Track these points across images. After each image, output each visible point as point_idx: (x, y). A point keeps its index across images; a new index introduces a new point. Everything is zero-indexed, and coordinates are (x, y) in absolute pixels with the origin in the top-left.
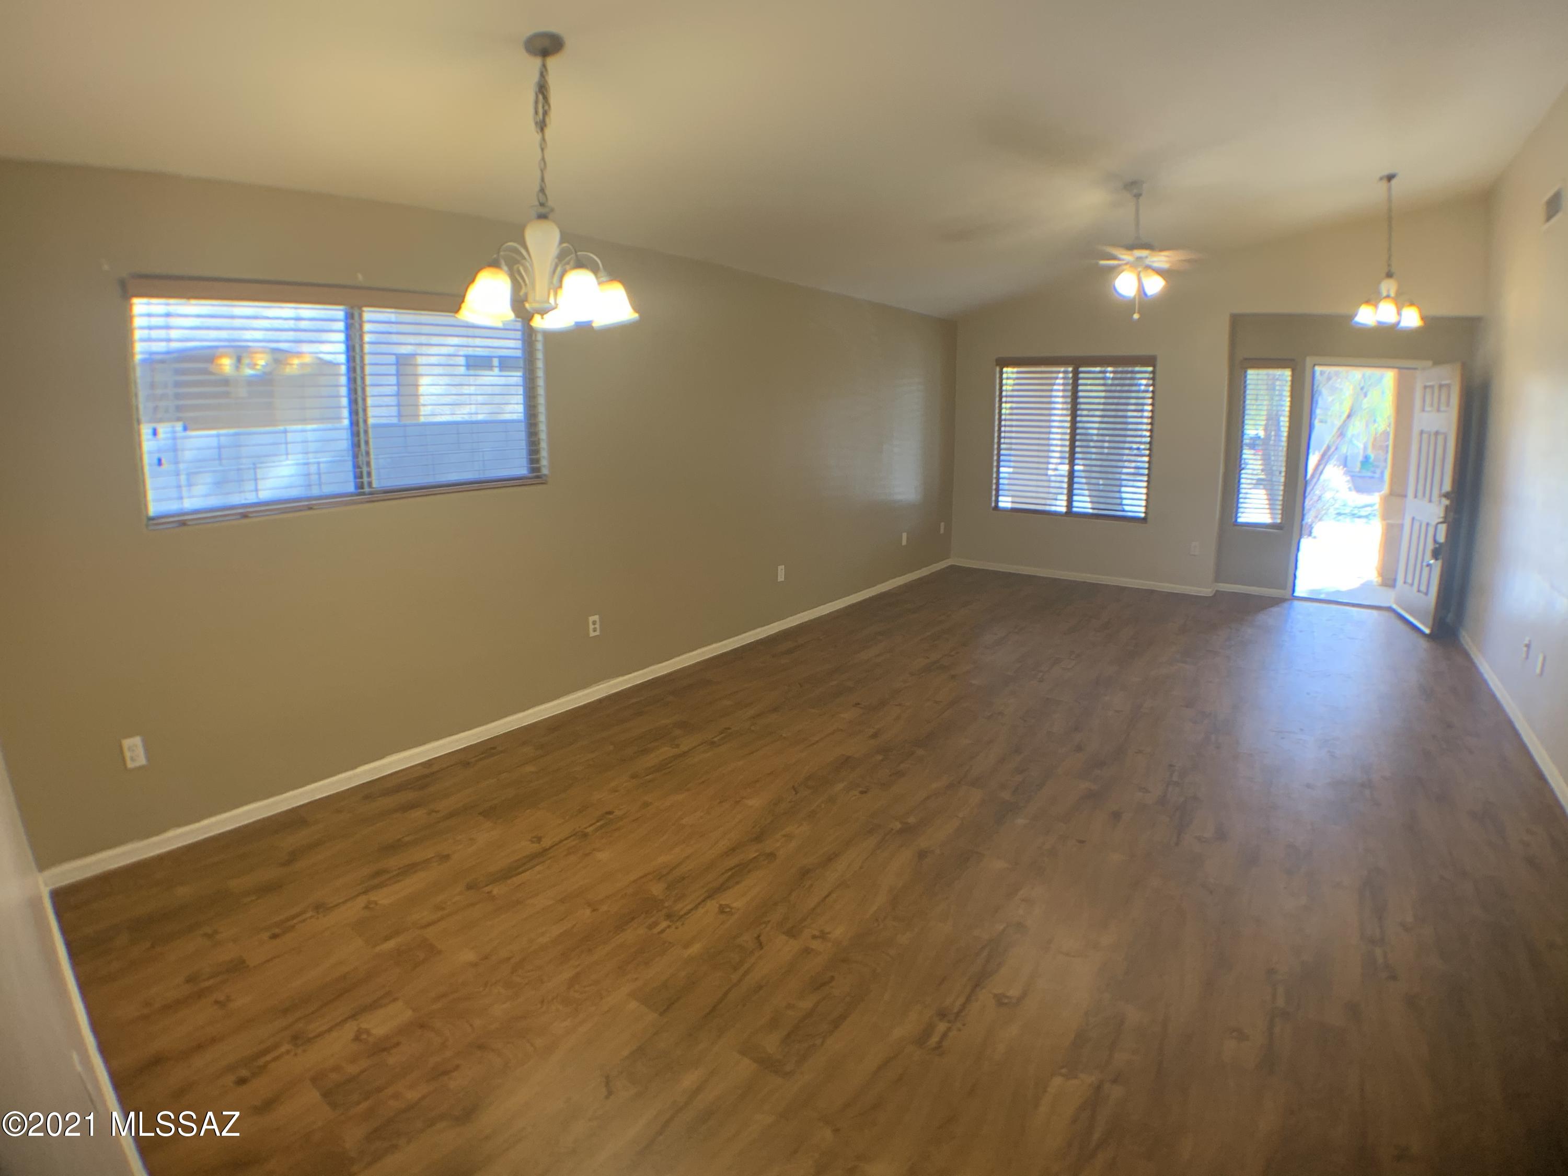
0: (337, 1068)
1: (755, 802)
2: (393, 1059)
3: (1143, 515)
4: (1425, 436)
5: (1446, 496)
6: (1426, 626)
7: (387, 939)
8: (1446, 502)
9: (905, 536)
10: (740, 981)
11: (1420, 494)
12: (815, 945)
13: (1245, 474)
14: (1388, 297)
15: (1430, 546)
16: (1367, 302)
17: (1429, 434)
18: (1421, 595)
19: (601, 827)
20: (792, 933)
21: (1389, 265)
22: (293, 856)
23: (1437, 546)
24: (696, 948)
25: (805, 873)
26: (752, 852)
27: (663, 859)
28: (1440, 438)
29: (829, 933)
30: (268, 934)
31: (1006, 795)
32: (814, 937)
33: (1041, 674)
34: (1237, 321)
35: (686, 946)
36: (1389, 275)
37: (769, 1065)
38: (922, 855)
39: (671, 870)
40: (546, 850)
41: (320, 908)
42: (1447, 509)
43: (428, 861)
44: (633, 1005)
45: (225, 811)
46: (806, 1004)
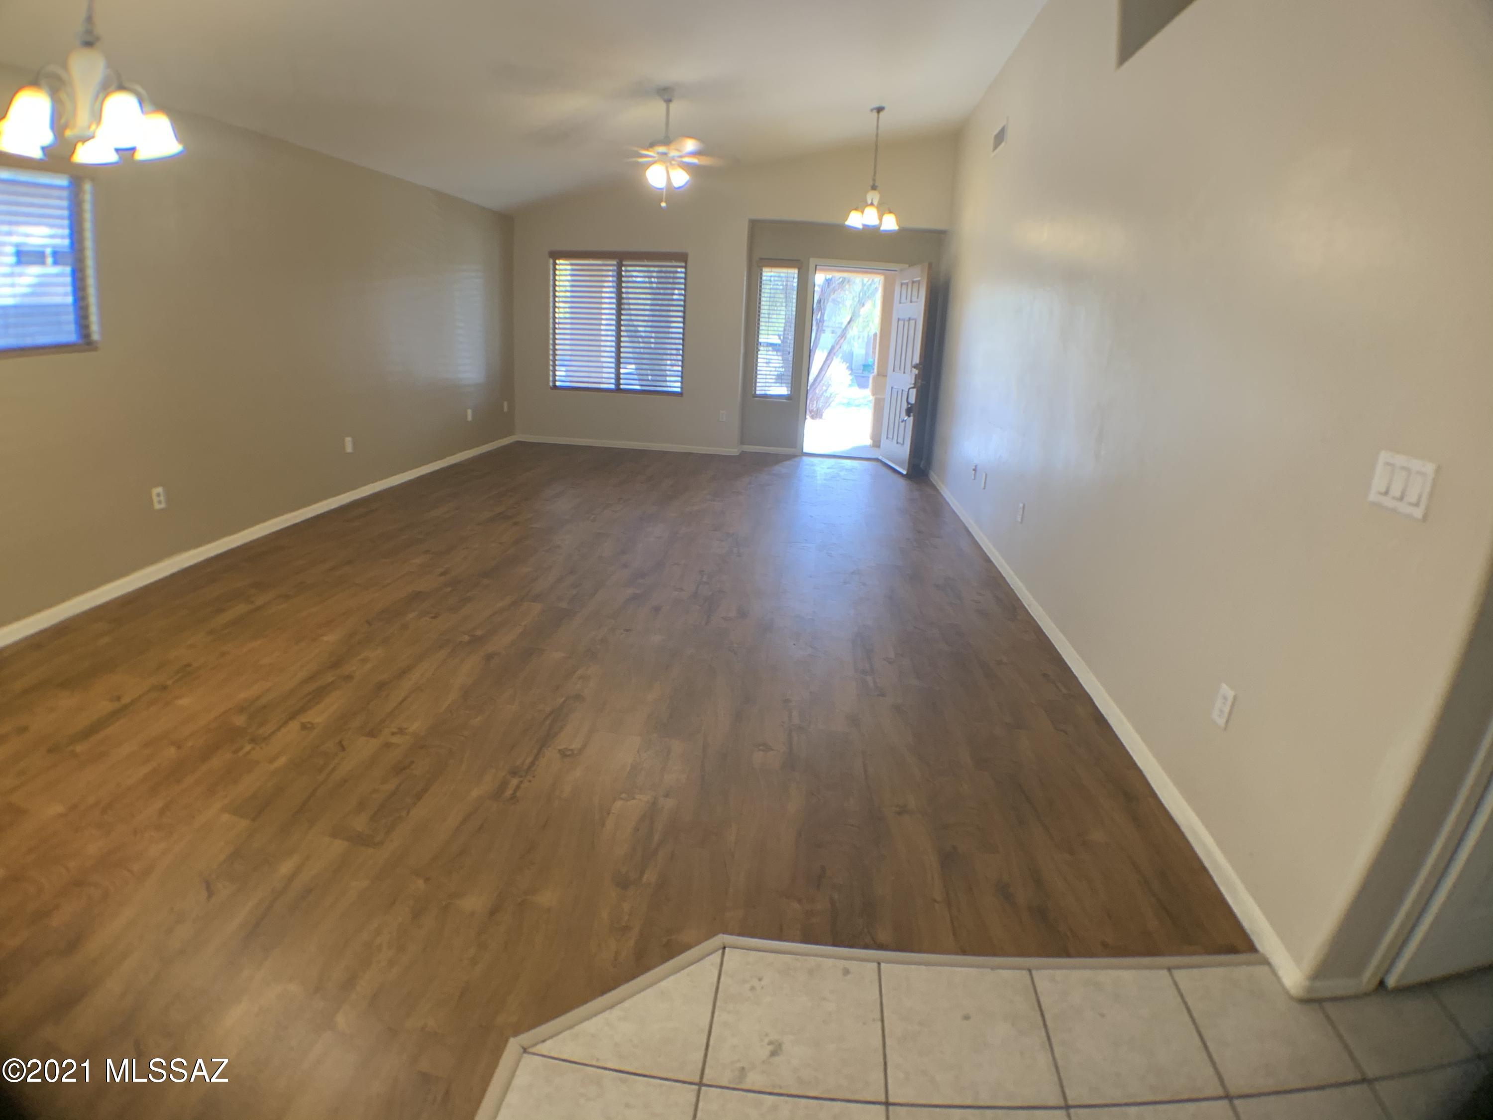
1: (331, 638)
3: (679, 390)
4: (901, 323)
5: (916, 367)
6: (904, 469)
8: (916, 372)
9: (469, 412)
10: (326, 779)
11: (897, 369)
12: (395, 740)
13: (762, 354)
14: (872, 204)
15: (905, 406)
16: (856, 209)
17: (904, 320)
18: (898, 446)
19: (181, 678)
20: (372, 734)
21: (874, 180)
23: (910, 406)
24: (282, 761)
25: (381, 686)
26: (330, 677)
27: (243, 695)
28: (912, 322)
29: (406, 729)
31: (564, 605)
32: (393, 734)
33: (593, 516)
34: (755, 226)
35: (272, 760)
36: (874, 188)
37: (361, 840)
38: (489, 657)
39: (252, 703)
40: (125, 707)
42: (917, 377)
44: (225, 817)
46: (391, 786)
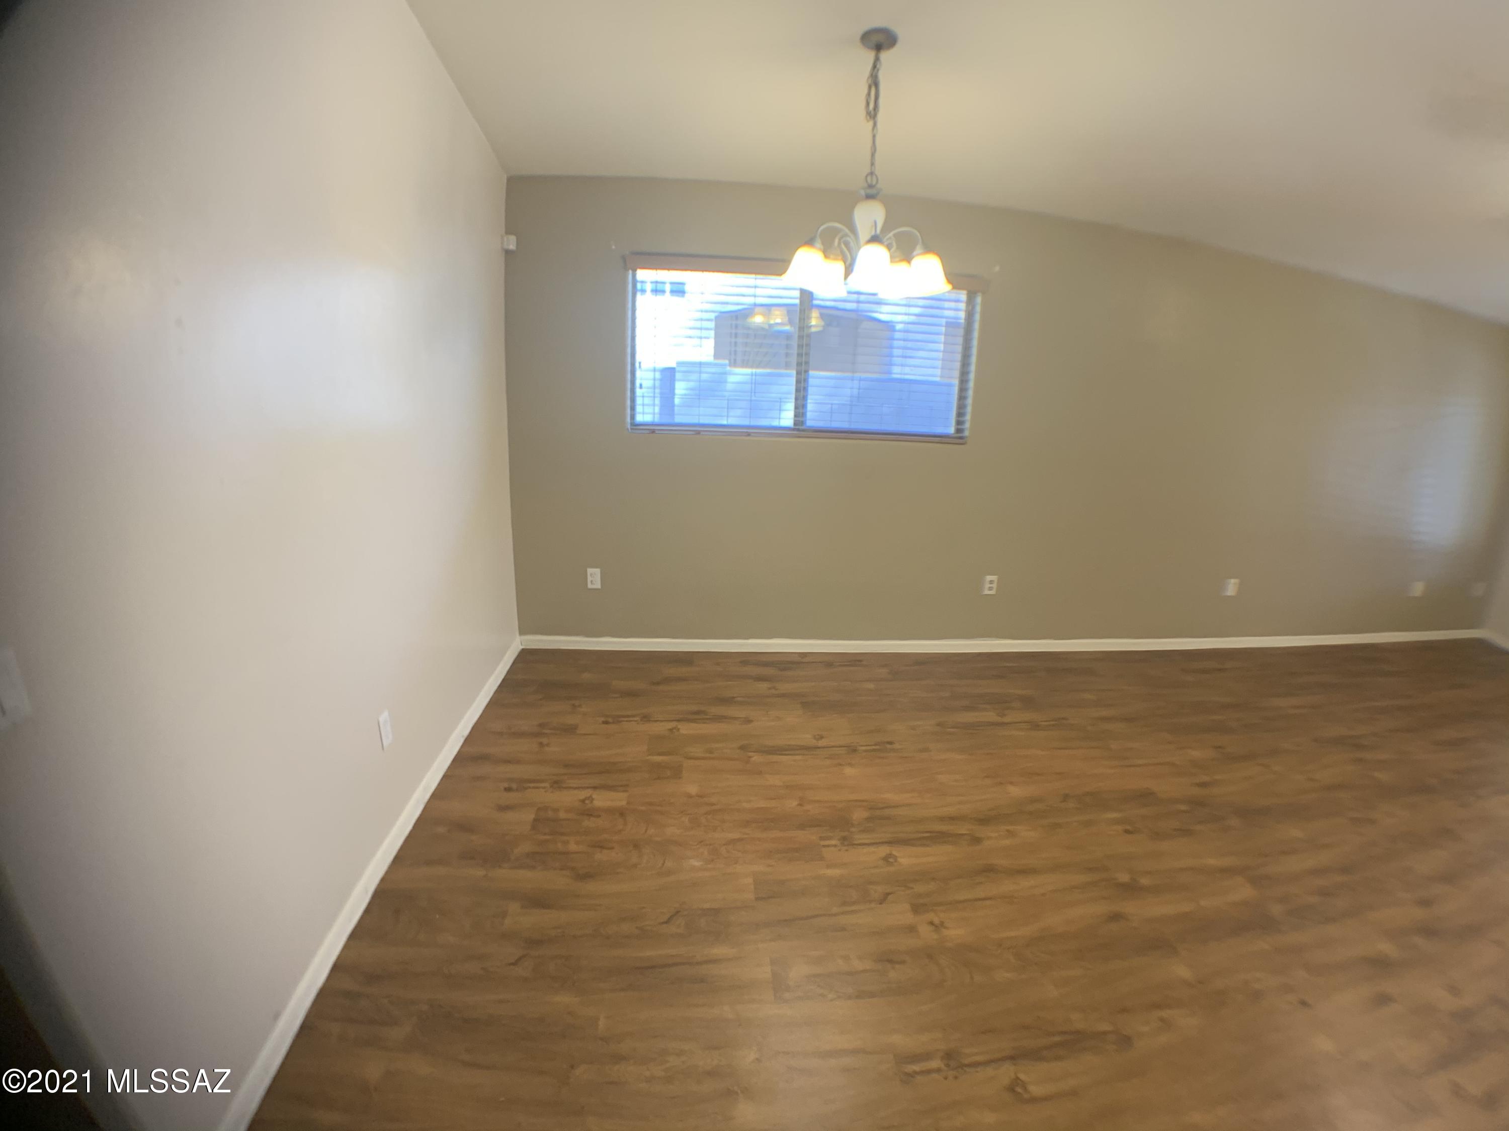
0: (556, 810)
1: (1016, 791)
2: (588, 823)
7: (660, 754)
10: (835, 915)
12: (924, 929)
19: (874, 750)
20: (916, 909)
22: (667, 680)
24: (834, 872)
25: (989, 870)
26: (963, 829)
27: (891, 796)
29: (946, 928)
30: (603, 719)
32: (931, 923)
39: (886, 807)
40: (817, 748)
41: (646, 718)
43: (735, 718)
45: (645, 637)
